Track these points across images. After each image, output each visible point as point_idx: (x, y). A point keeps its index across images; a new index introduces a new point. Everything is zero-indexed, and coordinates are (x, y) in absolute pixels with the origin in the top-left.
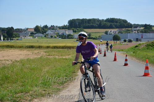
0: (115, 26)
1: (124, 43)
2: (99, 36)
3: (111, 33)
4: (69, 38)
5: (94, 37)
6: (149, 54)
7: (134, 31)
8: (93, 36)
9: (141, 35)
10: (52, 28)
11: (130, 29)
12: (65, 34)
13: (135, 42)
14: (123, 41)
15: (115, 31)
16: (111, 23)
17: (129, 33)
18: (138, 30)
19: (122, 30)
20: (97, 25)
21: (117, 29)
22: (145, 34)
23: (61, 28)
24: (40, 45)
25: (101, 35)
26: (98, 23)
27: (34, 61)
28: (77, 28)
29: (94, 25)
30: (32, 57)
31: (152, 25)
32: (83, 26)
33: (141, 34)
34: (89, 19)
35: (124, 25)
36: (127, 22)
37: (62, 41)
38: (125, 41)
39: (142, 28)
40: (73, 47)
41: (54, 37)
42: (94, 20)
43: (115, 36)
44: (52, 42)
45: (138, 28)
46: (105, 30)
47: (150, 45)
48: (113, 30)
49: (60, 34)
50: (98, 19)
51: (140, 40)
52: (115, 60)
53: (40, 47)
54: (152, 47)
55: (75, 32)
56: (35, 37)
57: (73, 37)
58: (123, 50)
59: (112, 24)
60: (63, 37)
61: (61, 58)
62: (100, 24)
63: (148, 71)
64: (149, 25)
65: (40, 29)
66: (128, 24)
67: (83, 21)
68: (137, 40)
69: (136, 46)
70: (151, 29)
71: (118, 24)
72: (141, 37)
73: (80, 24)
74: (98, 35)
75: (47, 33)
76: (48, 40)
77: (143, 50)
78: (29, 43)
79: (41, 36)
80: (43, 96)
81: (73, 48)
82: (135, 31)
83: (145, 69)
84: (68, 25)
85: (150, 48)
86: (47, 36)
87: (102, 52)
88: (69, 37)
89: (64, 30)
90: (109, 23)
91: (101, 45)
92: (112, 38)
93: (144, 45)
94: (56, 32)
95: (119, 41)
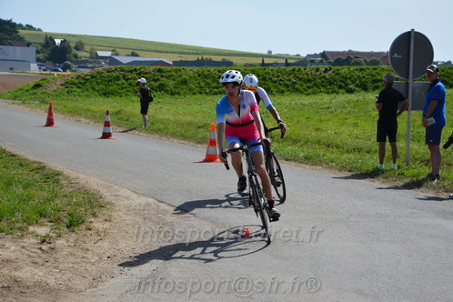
47: (74, 84)
64: (9, 23)
69: (37, 86)
85: (75, 91)
93: (58, 83)
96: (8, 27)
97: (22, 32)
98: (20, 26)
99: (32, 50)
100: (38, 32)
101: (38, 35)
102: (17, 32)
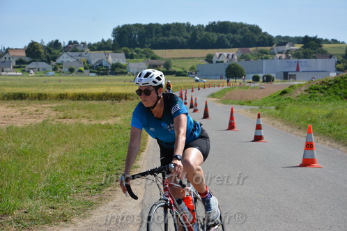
0: (231, 43)
1: (252, 85)
2: (190, 66)
3: (220, 60)
4: (116, 74)
5: (178, 70)
6: (314, 111)
7: (279, 53)
8: (176, 67)
9: (296, 64)
10: (73, 47)
11: (268, 48)
12: (104, 64)
13: (279, 80)
14: (251, 80)
15: (231, 54)
16: (221, 35)
17: (266, 58)
18: (288, 51)
19: (249, 51)
20: (185, 40)
21: (237, 49)
22: (304, 60)
23: (96, 47)
24: (41, 91)
25: (195, 65)
26: (189, 35)
27: (24, 132)
28: (137, 49)
29: (179, 39)
30: (20, 123)
31: (322, 39)
32: (152, 42)
33: (296, 60)
34: (165, 25)
35: (253, 39)
36: (261, 30)
37: (99, 81)
38: (256, 79)
39: (298, 47)
40: (126, 95)
41: (76, 70)
42: (178, 27)
43: (230, 66)
44: (72, 83)
45: (287, 47)
46: (204, 53)
47: (318, 89)
48: (225, 52)
49: (93, 62)
50: (188, 24)
51: (294, 77)
52: (231, 127)
53: (40, 97)
54: (322, 92)
55: (131, 57)
56: (29, 72)
57: (125, 71)
58: (250, 102)
59: (222, 37)
60: (100, 70)
61: (95, 125)
62: (194, 36)
63: (313, 155)
64: (314, 39)
65: (42, 51)
66: (262, 37)
67: (151, 29)
68: (286, 76)
69: (284, 92)
70: (319, 49)
71: (238, 37)
72: (295, 69)
73: (142, 37)
74: (187, 66)
75: (59, 61)
76: (61, 78)
77: (300, 100)
78: (14, 86)
79: (44, 69)
80: (48, 221)
81: (126, 99)
82: (280, 55)
83: (305, 149)
84: (112, 39)
85: (317, 96)
86: (59, 69)
87: (198, 108)
88: (116, 70)
89: (102, 52)
90: (214, 34)
91: (196, 90)
92: (224, 73)
93: (303, 89)
94: (82, 59)
95: (240, 80)
96: (313, 42)
97: (325, 46)
98: (326, 41)
99: (334, 60)
100: (342, 45)
101: (340, 47)
102: (321, 46)
